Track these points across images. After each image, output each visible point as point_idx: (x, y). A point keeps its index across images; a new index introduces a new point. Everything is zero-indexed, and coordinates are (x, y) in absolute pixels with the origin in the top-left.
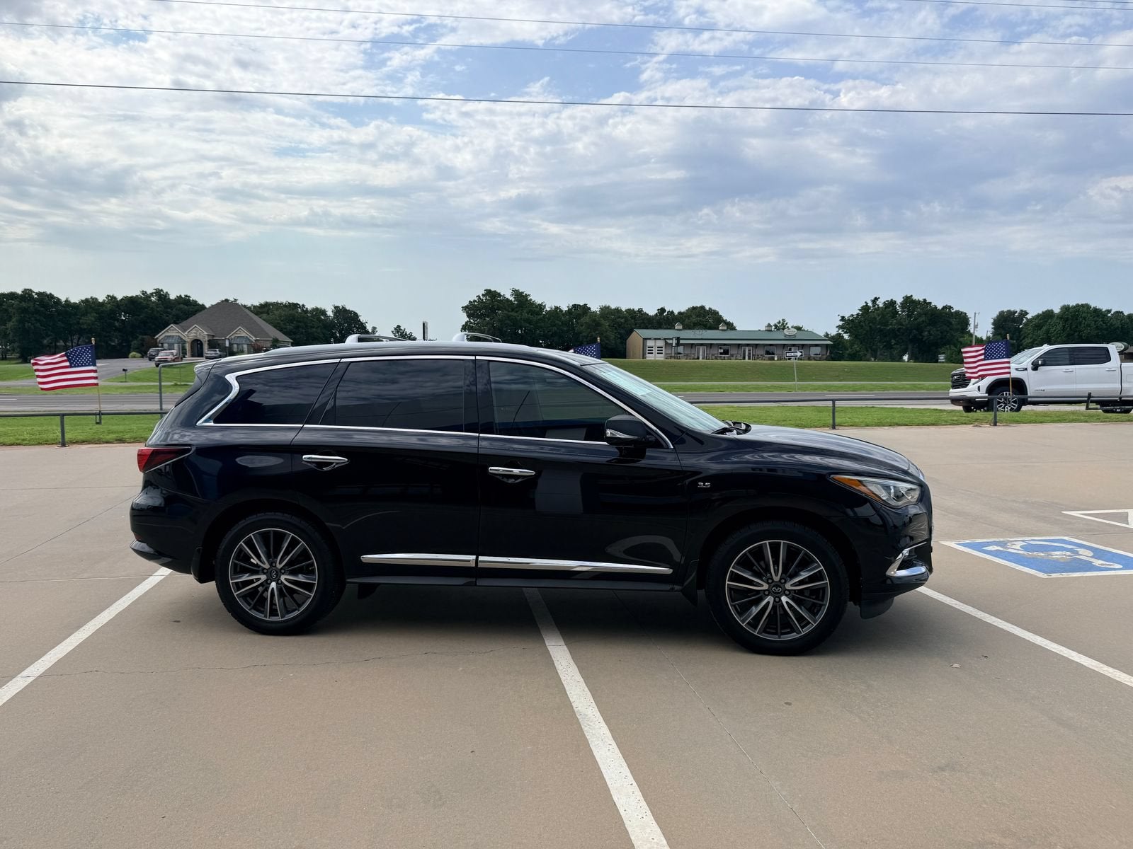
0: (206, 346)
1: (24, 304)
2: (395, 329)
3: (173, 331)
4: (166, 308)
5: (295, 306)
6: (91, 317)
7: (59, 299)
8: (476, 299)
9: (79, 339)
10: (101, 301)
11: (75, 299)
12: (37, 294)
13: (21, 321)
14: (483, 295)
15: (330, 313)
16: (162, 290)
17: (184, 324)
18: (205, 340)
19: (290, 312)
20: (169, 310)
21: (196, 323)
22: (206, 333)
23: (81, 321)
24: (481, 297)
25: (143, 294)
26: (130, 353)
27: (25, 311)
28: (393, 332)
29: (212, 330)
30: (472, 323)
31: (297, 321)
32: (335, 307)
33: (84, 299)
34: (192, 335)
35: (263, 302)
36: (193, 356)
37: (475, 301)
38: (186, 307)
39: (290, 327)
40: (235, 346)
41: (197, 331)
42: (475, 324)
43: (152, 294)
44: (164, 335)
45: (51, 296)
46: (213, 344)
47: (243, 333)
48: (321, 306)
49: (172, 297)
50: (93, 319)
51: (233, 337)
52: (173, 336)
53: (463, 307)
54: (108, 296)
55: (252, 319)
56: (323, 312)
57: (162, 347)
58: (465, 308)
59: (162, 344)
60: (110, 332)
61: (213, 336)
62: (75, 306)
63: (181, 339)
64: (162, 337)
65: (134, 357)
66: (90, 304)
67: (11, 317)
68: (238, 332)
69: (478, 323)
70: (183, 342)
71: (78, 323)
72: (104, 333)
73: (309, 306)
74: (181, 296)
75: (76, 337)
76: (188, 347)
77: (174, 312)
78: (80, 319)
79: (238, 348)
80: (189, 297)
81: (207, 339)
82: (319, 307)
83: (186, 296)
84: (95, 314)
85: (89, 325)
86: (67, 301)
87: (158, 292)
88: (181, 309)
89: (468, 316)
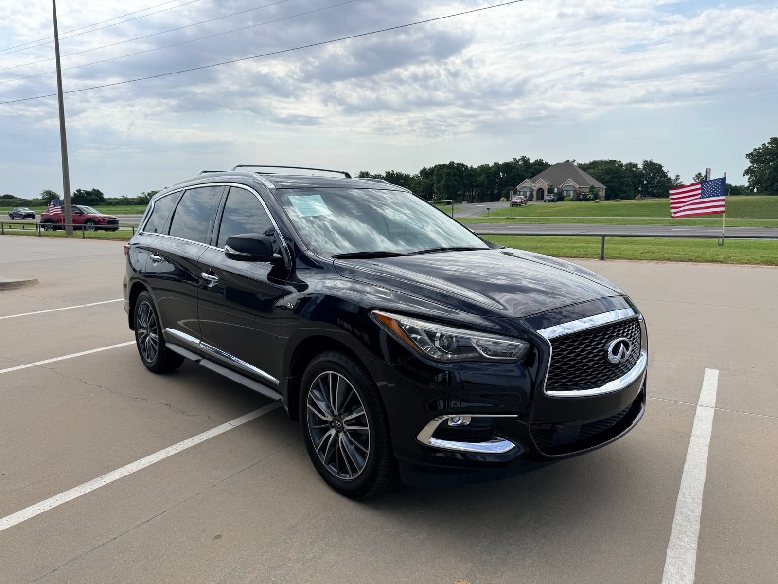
0: (546, 193)
1: (449, 171)
2: (696, 176)
3: (527, 184)
4: (527, 168)
5: (614, 162)
6: (482, 177)
7: (467, 167)
8: (761, 147)
9: (476, 190)
10: (490, 166)
11: (475, 166)
12: (456, 164)
13: (447, 180)
14: (769, 143)
15: (640, 166)
16: (525, 157)
17: (534, 178)
18: (546, 188)
19: (610, 167)
20: (529, 170)
21: (542, 178)
22: (546, 184)
23: (477, 179)
24: (767, 145)
25: (514, 160)
26: (501, 198)
27: (449, 174)
28: (694, 178)
29: (551, 182)
30: (755, 168)
31: (614, 173)
32: (645, 161)
33: (480, 165)
34: (538, 185)
35: (591, 161)
36: (537, 199)
37: (760, 149)
38: (539, 167)
39: (608, 178)
40: (565, 192)
41: (541, 183)
42: (758, 168)
43: (519, 160)
44: (521, 187)
45: (463, 165)
46: (550, 191)
47: (571, 182)
48: (634, 161)
49: (532, 161)
50: (484, 178)
51: (564, 186)
52: (526, 187)
53: (747, 155)
54: (495, 163)
55: (578, 173)
56: (635, 166)
57: (520, 194)
58: (749, 156)
59: (520, 192)
60: (492, 185)
61: (552, 186)
62: (475, 170)
63: (531, 188)
64: (520, 187)
65: (503, 201)
66: (484, 169)
67: (442, 178)
68: (568, 182)
69: (761, 168)
70: (532, 191)
71: (476, 180)
72: (489, 187)
73: (625, 162)
74: (537, 160)
75: (475, 189)
76: (535, 193)
77: (532, 171)
78: (477, 178)
79: (566, 194)
80: (542, 160)
81: (547, 188)
82: (632, 162)
83: (541, 160)
84: (485, 175)
85: (481, 182)
86: (471, 167)
87: (523, 159)
88: (536, 169)
89: (751, 162)
